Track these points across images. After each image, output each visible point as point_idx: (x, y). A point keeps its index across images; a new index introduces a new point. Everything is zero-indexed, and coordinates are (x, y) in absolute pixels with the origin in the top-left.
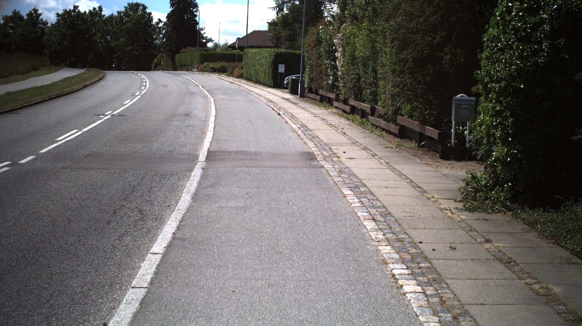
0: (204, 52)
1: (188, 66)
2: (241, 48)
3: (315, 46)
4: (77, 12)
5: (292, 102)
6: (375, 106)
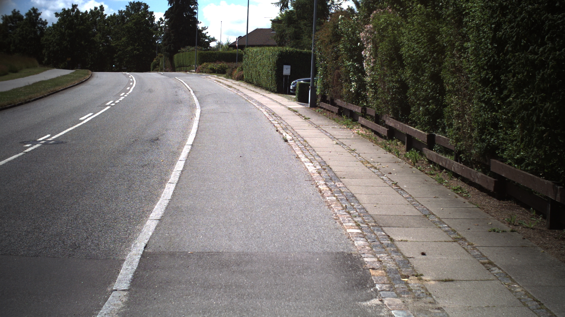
1: (186, 66)
2: (241, 47)
3: (331, 42)
4: (75, 11)
5: (301, 115)
6: (434, 133)
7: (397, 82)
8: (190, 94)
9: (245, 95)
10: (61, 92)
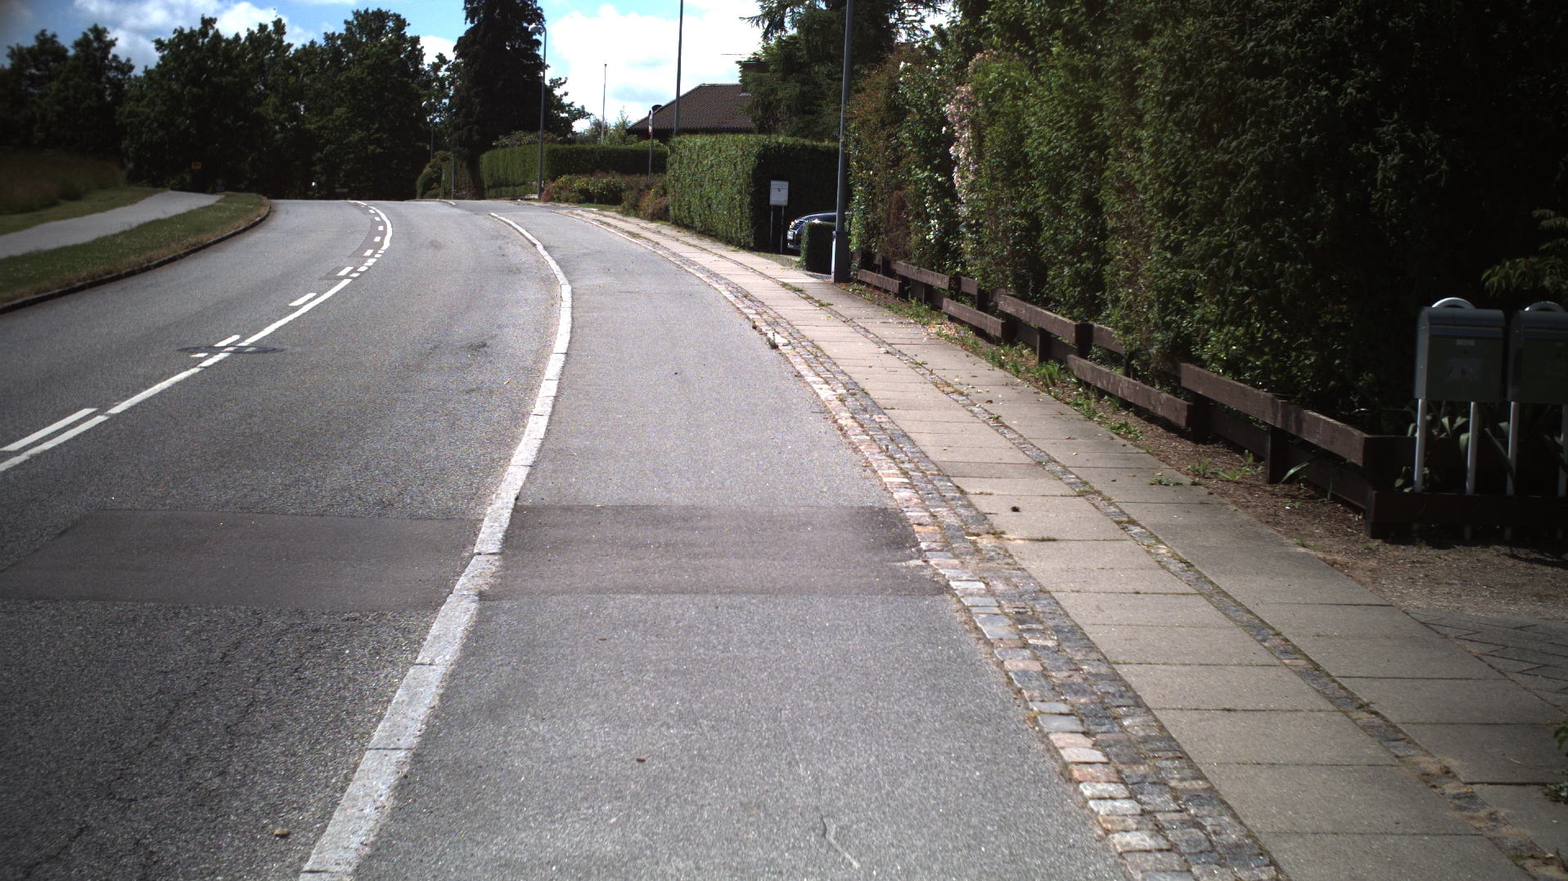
0: (559, 146)
2: (663, 134)
3: (883, 124)
4: (210, 35)
5: (812, 298)
6: (1091, 322)
7: (1023, 215)
8: (538, 252)
9: (674, 254)
10: (214, 247)
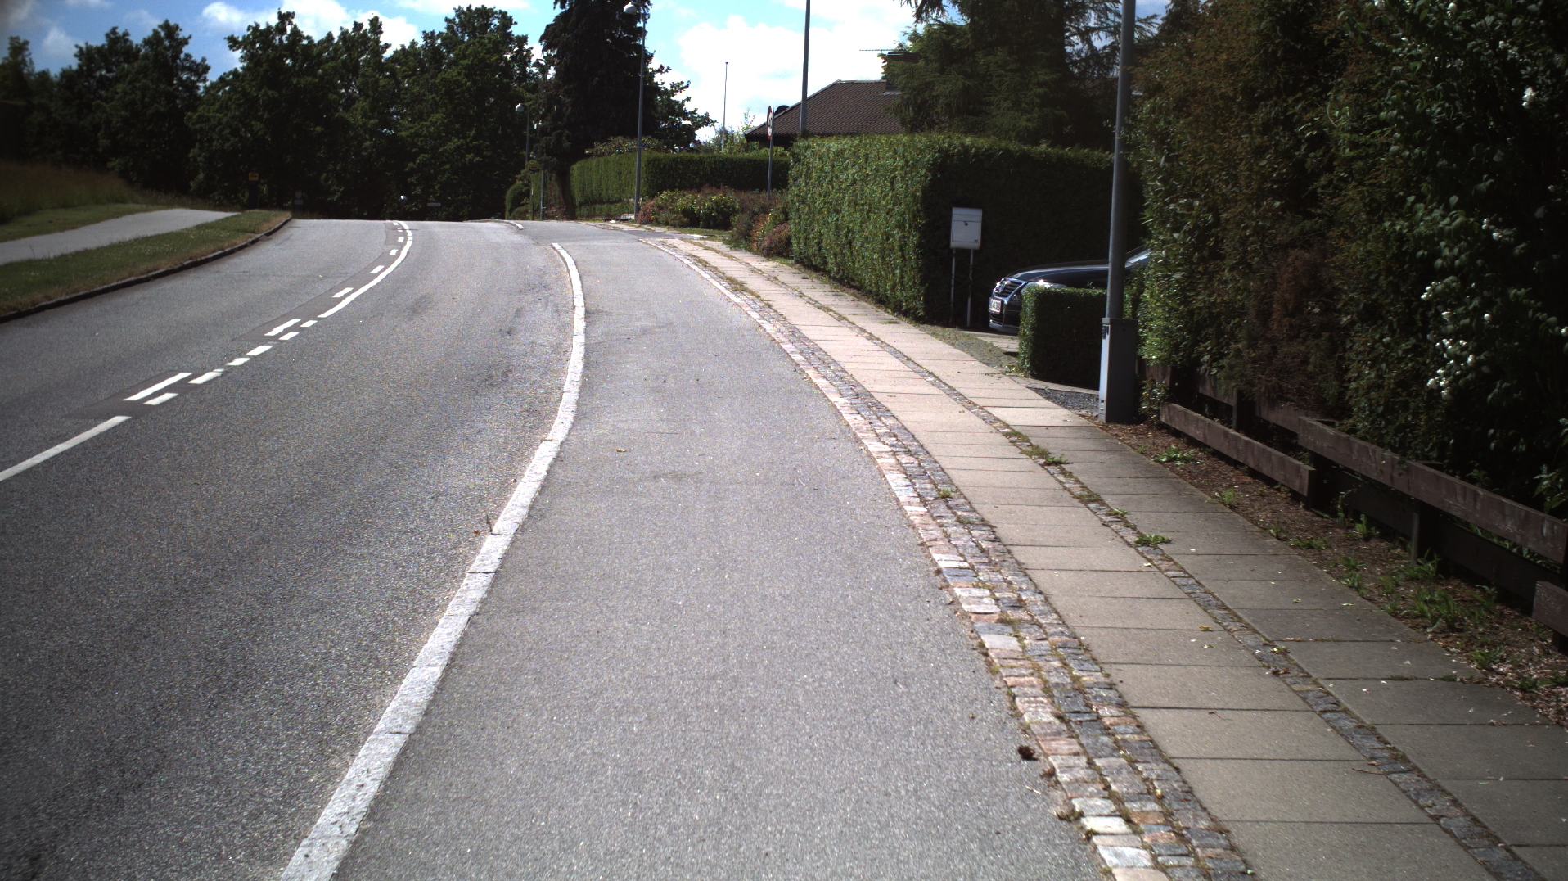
0: (661, 155)
1: (608, 202)
2: (784, 140)
4: (289, 32)
8: (570, 322)
9: (793, 334)
